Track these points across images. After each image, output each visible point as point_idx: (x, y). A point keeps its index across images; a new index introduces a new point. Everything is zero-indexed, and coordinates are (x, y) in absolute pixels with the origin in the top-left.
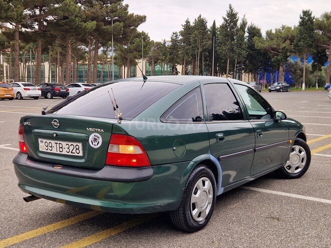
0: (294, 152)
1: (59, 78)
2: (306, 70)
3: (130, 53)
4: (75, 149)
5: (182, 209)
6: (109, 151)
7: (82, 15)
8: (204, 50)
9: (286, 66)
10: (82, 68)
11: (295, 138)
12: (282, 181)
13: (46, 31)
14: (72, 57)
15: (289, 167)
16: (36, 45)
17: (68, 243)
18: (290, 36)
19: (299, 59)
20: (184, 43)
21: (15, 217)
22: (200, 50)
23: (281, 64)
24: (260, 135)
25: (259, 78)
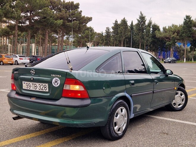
0: (178, 95)
1: (40, 53)
2: (186, 50)
3: (83, 39)
4: (44, 87)
5: (108, 125)
6: (64, 89)
7: (54, 16)
8: (126, 38)
9: (174, 48)
10: (54, 48)
11: (178, 87)
12: (170, 113)
13: (33, 25)
14: (49, 41)
15: (175, 104)
16: (28, 33)
17: (38, 145)
18: (177, 30)
19: (182, 44)
20: (114, 34)
21: (8, 130)
22: (124, 38)
23: (171, 47)
24: (156, 83)
25: (158, 55)
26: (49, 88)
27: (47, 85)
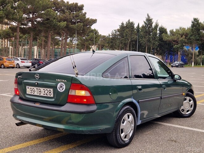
0: (186, 101)
1: (43, 56)
2: (195, 54)
3: (87, 41)
5: (114, 132)
6: (69, 94)
7: (58, 18)
8: (132, 41)
9: (182, 52)
10: (57, 50)
11: (187, 92)
12: (178, 119)
13: (36, 27)
14: (51, 44)
15: (183, 110)
16: (30, 35)
17: (42, 152)
18: (185, 33)
19: (191, 48)
20: (120, 36)
21: (10, 136)
22: (130, 40)
23: (179, 50)
24: (164, 88)
25: (165, 59)
26: (54, 93)
27: (52, 90)
